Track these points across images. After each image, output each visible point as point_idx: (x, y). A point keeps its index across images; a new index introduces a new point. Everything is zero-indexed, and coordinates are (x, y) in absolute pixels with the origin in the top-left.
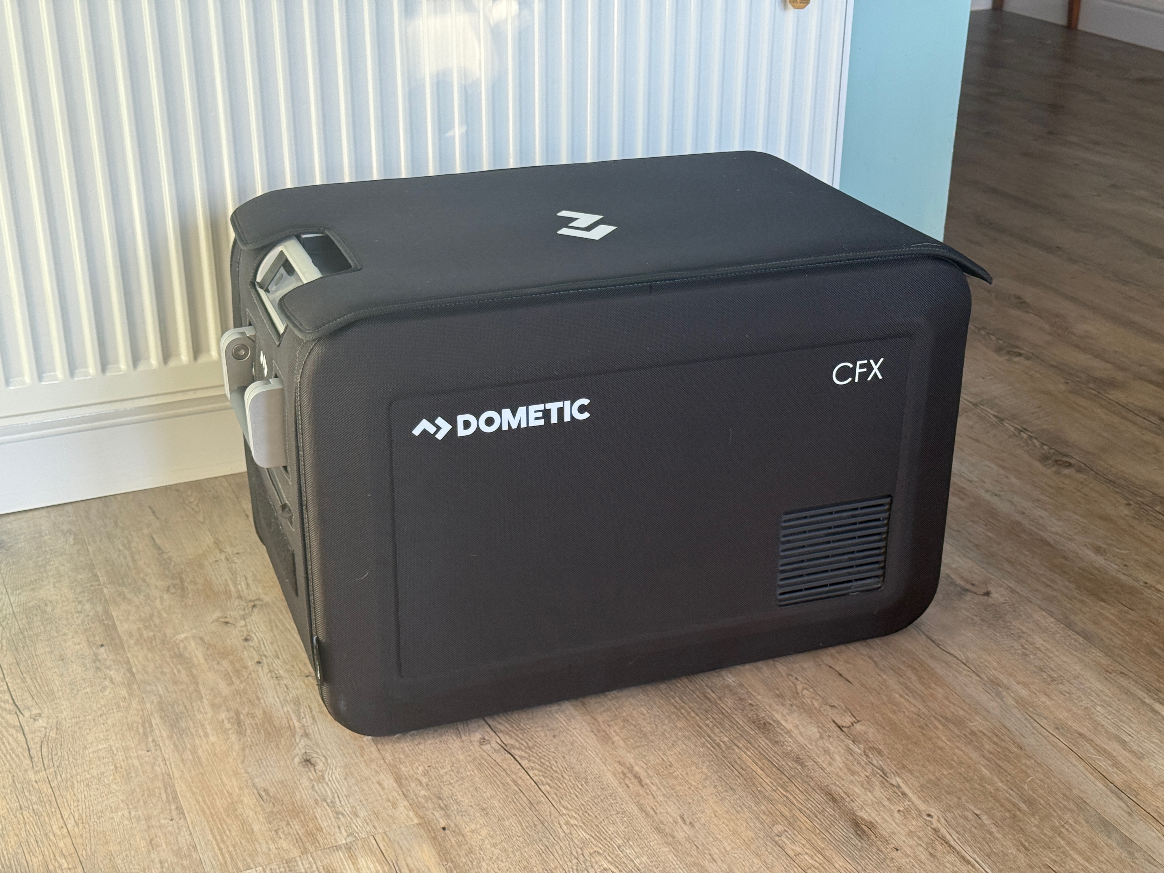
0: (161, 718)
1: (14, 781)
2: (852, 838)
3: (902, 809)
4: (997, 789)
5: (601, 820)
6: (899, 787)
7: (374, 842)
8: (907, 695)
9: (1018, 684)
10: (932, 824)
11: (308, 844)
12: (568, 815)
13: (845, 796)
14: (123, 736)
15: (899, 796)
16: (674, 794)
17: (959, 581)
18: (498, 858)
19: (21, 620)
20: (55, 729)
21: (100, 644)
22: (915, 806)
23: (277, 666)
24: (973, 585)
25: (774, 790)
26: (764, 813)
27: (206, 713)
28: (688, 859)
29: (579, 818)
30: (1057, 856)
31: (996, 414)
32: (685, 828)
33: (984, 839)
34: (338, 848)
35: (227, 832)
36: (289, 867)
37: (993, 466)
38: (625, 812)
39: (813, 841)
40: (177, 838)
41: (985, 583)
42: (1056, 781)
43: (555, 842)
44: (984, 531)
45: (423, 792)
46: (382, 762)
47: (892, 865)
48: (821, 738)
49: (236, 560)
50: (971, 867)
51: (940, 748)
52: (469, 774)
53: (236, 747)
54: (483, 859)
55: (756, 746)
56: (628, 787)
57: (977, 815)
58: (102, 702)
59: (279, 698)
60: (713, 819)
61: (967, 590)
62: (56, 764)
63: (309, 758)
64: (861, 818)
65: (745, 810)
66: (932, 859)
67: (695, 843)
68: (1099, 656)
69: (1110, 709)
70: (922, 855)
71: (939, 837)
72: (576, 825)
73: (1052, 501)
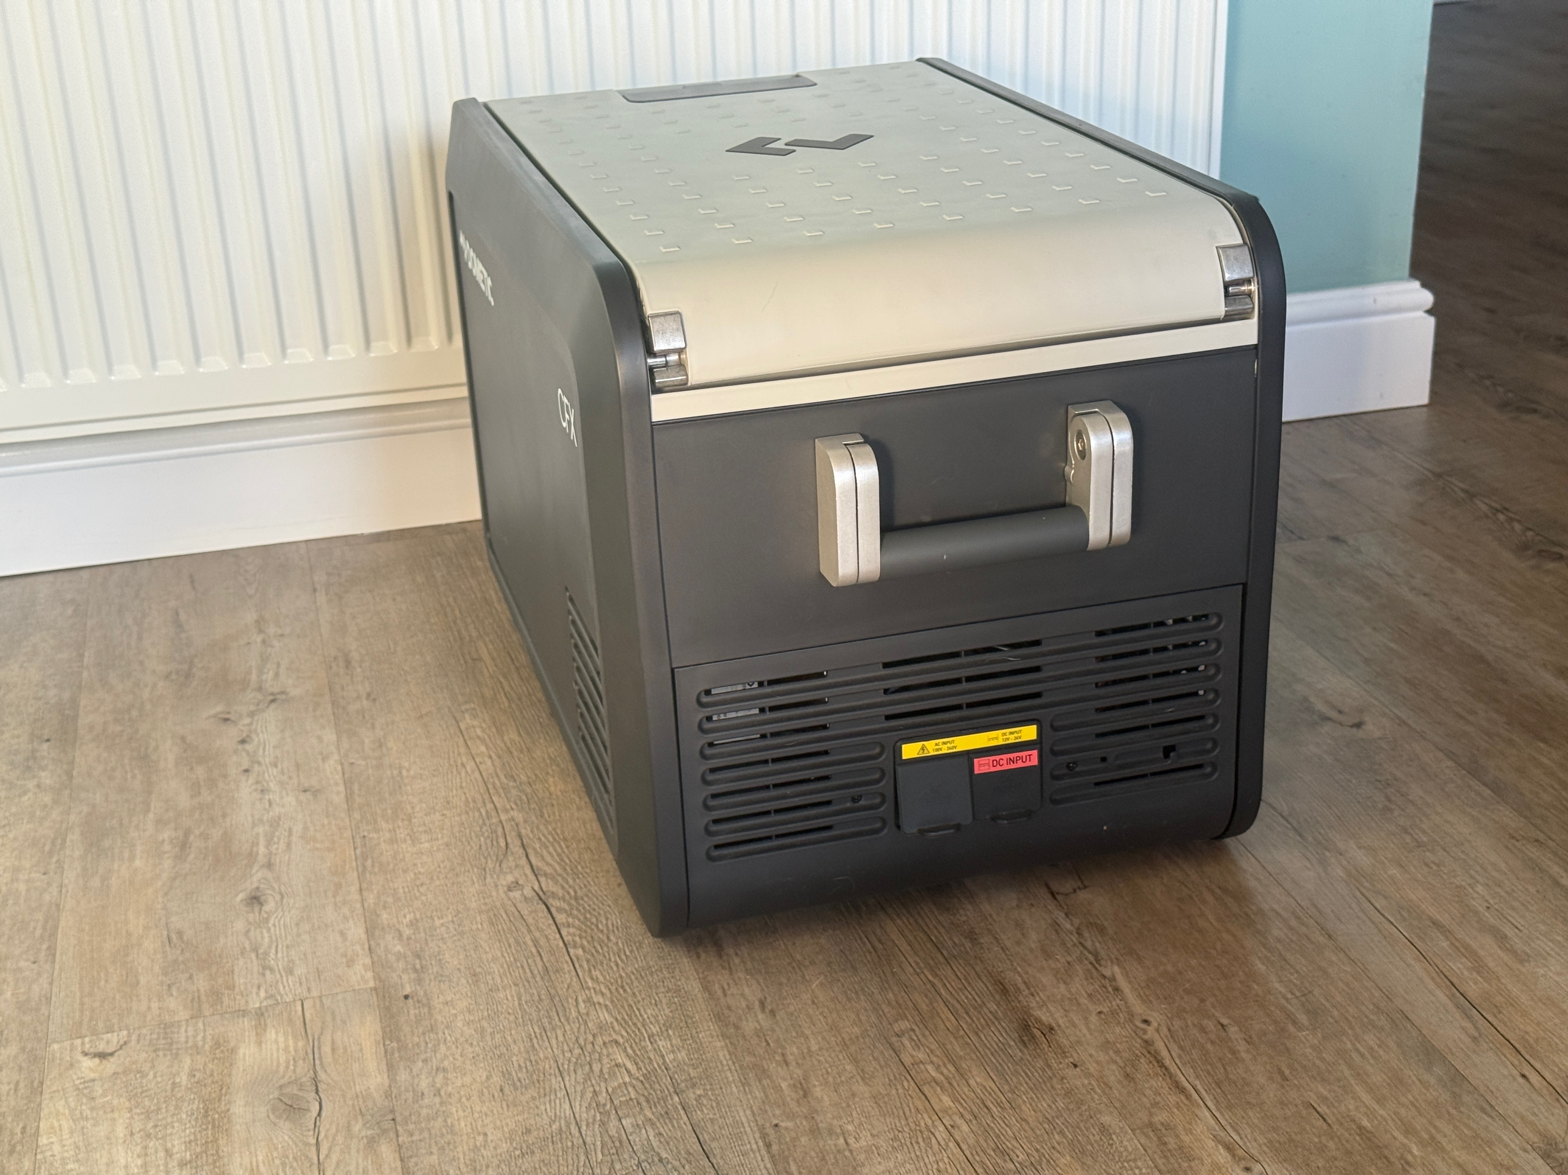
0: (82, 834)
2: (1010, 1046)
3: (1105, 1010)
4: (1269, 992)
5: (640, 998)
6: (1113, 979)
7: (299, 1008)
9: (1359, 848)
12: (594, 989)
13: (1022, 987)
15: (1109, 992)
16: (763, 971)
18: (467, 1041)
21: (46, 737)
22: (1128, 1007)
23: (269, 776)
24: (1340, 712)
25: (918, 974)
26: (889, 1004)
27: (144, 831)
28: (747, 1059)
29: (608, 994)
30: (1330, 1091)
31: (1467, 488)
32: (761, 1016)
33: (1220, 1059)
34: (244, 1013)
35: (103, 983)
36: (166, 1033)
37: (1434, 555)
38: (680, 990)
39: (949, 1047)
43: (559, 1023)
44: (1386, 641)
45: (399, 948)
46: (358, 905)
47: (1059, 1087)
49: (275, 643)
50: (1183, 1098)
51: (1200, 931)
52: (474, 927)
53: (165, 875)
54: (446, 1040)
56: (699, 957)
57: (1222, 1025)
58: (14, 810)
59: (252, 816)
61: (1329, 719)
63: (258, 894)
64: (1036, 1019)
65: (862, 997)
66: (1125, 1083)
67: (768, 1038)
68: (1508, 817)
69: (1499, 890)
70: (1113, 1075)
71: (1149, 1052)
72: (599, 1004)
73: (1512, 604)
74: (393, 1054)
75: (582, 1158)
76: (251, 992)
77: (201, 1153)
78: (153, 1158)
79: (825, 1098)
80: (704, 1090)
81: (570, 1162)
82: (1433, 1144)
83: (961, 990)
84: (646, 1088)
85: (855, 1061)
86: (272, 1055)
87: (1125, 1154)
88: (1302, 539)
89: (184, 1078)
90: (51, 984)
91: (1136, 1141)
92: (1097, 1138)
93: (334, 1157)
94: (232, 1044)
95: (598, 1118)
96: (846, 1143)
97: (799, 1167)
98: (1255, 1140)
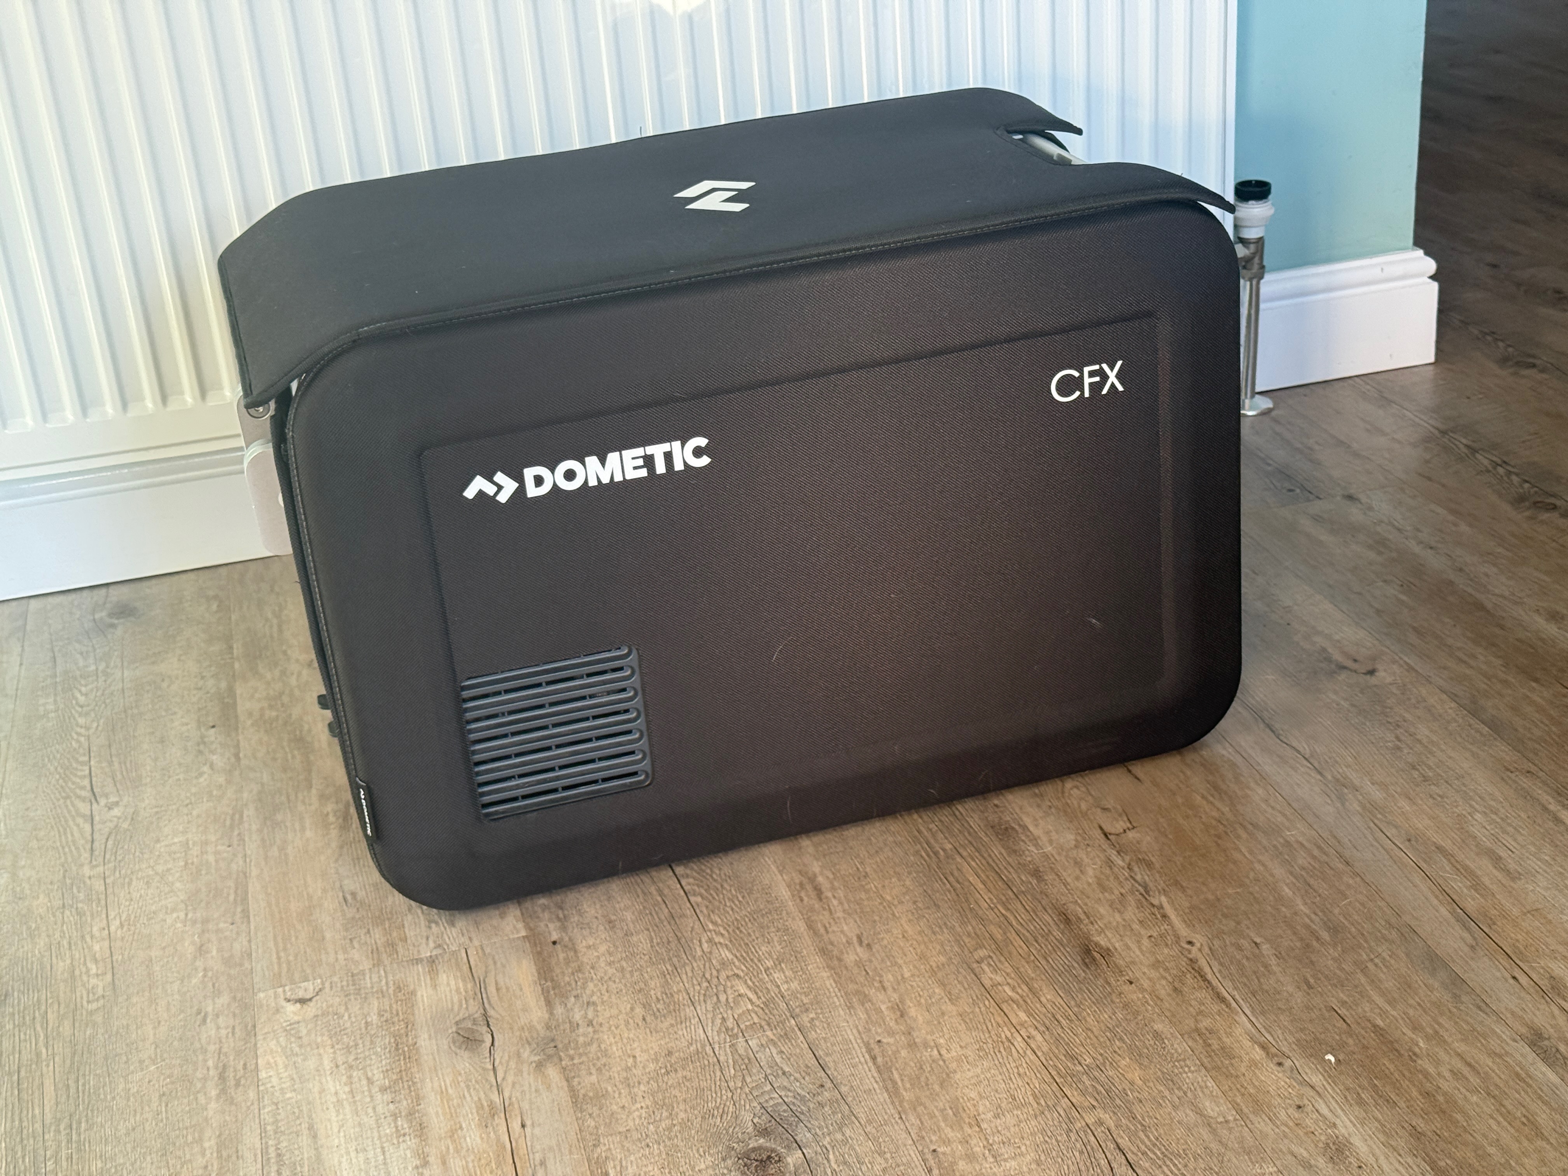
0: (257, 809)
1: (64, 877)
2: (1075, 968)
3: (1155, 934)
4: (1296, 913)
5: (754, 937)
6: (1161, 907)
7: (464, 955)
8: (1212, 796)
9: (1373, 784)
10: (1190, 952)
11: (384, 956)
12: (715, 931)
14: (206, 828)
15: (1157, 919)
16: (858, 910)
17: (1337, 656)
18: (610, 978)
19: (129, 697)
20: (129, 820)
21: (211, 724)
22: (1175, 931)
24: (1355, 661)
25: (992, 909)
26: (969, 935)
27: (310, 805)
28: (851, 986)
29: (726, 934)
30: (1348, 996)
31: (1469, 443)
32: (859, 949)
33: (1255, 972)
34: (419, 961)
35: (293, 939)
36: (353, 981)
37: (1439, 510)
38: (788, 929)
39: (1022, 970)
40: (232, 944)
41: (1374, 659)
42: (1382, 904)
43: (687, 961)
44: (1396, 593)
45: (543, 900)
47: (1118, 1001)
48: (1076, 846)
50: (1224, 1007)
51: (1235, 863)
53: (334, 844)
54: (592, 978)
55: (986, 855)
56: (802, 900)
57: (1256, 943)
58: (194, 790)
60: (898, 941)
61: (1345, 668)
62: (119, 858)
64: (1096, 944)
65: (945, 930)
66: (1174, 995)
67: (867, 968)
68: (1503, 751)
69: (1494, 817)
70: (1163, 989)
71: (1193, 969)
72: (720, 943)
73: (1510, 554)
74: (549, 992)
75: (718, 1073)
76: (421, 943)
77: (397, 1080)
78: (358, 1086)
79: (920, 1018)
80: (816, 1014)
81: (708, 1077)
82: (1436, 1037)
83: (1030, 921)
84: (766, 1014)
85: (943, 985)
86: (446, 996)
87: (1175, 1055)
88: (1320, 499)
89: (375, 1017)
90: (250, 941)
91: (1184, 1044)
92: (1152, 1042)
93: (510, 1079)
94: (412, 987)
95: (728, 1040)
96: (940, 1054)
97: (901, 1075)
98: (1286, 1040)
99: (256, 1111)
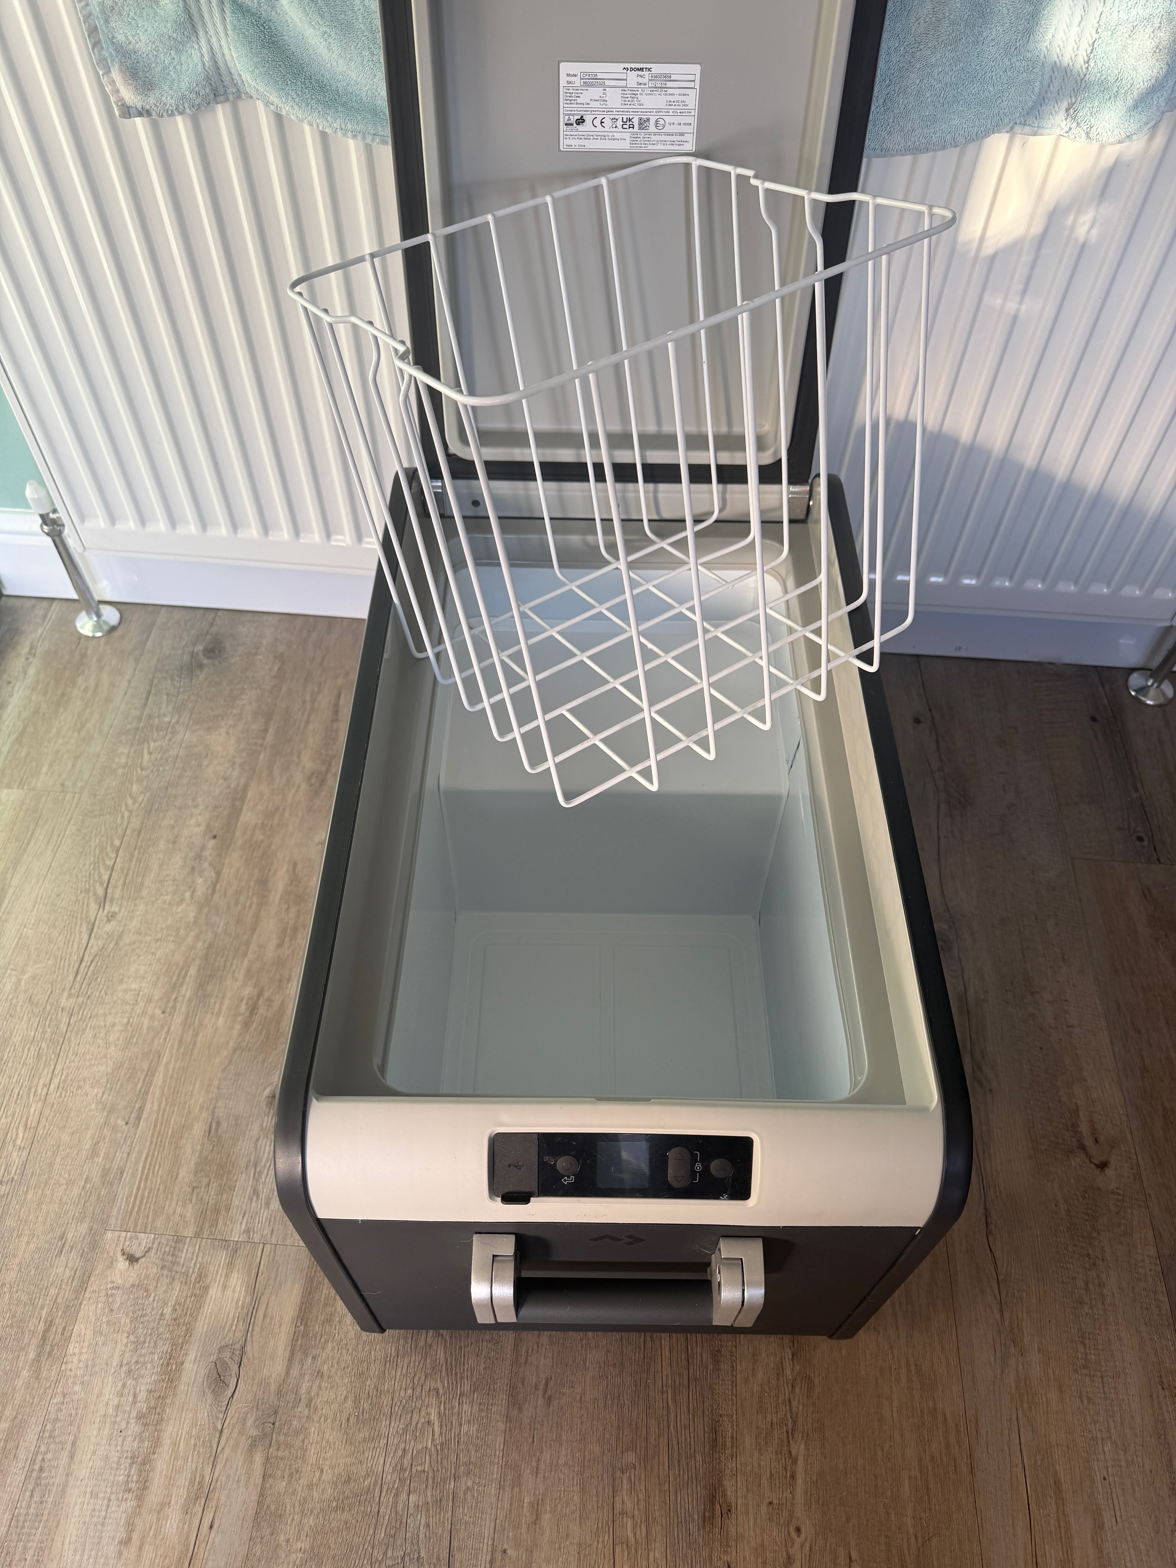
0: (199, 969)
2: (693, 1520)
3: (775, 1501)
4: (900, 1528)
6: (795, 1462)
7: (260, 1253)
10: (793, 1544)
11: (207, 1225)
14: (158, 978)
15: (786, 1478)
17: (1084, 1127)
19: (177, 769)
20: (115, 942)
21: (215, 833)
22: (793, 1505)
25: (663, 1393)
26: (631, 1424)
27: (236, 980)
28: (514, 1455)
32: (540, 1402)
34: (227, 1244)
35: (157, 1166)
36: (175, 1248)
40: (116, 1152)
41: (1113, 1144)
42: (977, 1551)
51: (881, 1419)
53: (231, 1044)
58: (169, 921)
60: (574, 1404)
61: (1083, 1148)
62: (90, 992)
64: (723, 1491)
65: (615, 1407)
74: (297, 1340)
75: (371, 1531)
76: (238, 1219)
77: (153, 1408)
78: (125, 1401)
79: (548, 1531)
80: (474, 1482)
81: (363, 1532)
83: (685, 1427)
84: (437, 1461)
85: (583, 1491)
86: (227, 1305)
89: (170, 1310)
90: (128, 1155)
93: (227, 1451)
94: (209, 1281)
95: (396, 1485)
99: (49, 1397)
